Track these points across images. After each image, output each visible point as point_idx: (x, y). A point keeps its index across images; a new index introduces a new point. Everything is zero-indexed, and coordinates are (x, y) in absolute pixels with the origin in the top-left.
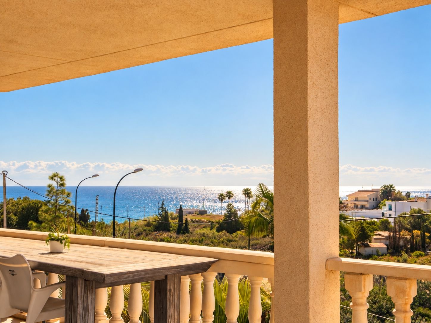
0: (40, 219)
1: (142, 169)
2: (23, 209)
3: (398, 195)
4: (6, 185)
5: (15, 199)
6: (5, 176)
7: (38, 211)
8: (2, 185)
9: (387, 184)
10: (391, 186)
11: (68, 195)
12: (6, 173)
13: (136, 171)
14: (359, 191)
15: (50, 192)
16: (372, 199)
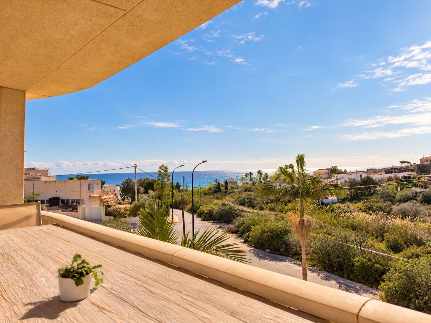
0: (154, 189)
1: (207, 161)
2: (146, 183)
3: (340, 172)
4: (136, 172)
5: (143, 179)
6: (135, 167)
7: (153, 185)
8: (134, 172)
9: (334, 166)
10: (336, 167)
11: (169, 176)
12: (136, 166)
13: (204, 162)
14: (319, 170)
15: (159, 175)
16: (326, 174)
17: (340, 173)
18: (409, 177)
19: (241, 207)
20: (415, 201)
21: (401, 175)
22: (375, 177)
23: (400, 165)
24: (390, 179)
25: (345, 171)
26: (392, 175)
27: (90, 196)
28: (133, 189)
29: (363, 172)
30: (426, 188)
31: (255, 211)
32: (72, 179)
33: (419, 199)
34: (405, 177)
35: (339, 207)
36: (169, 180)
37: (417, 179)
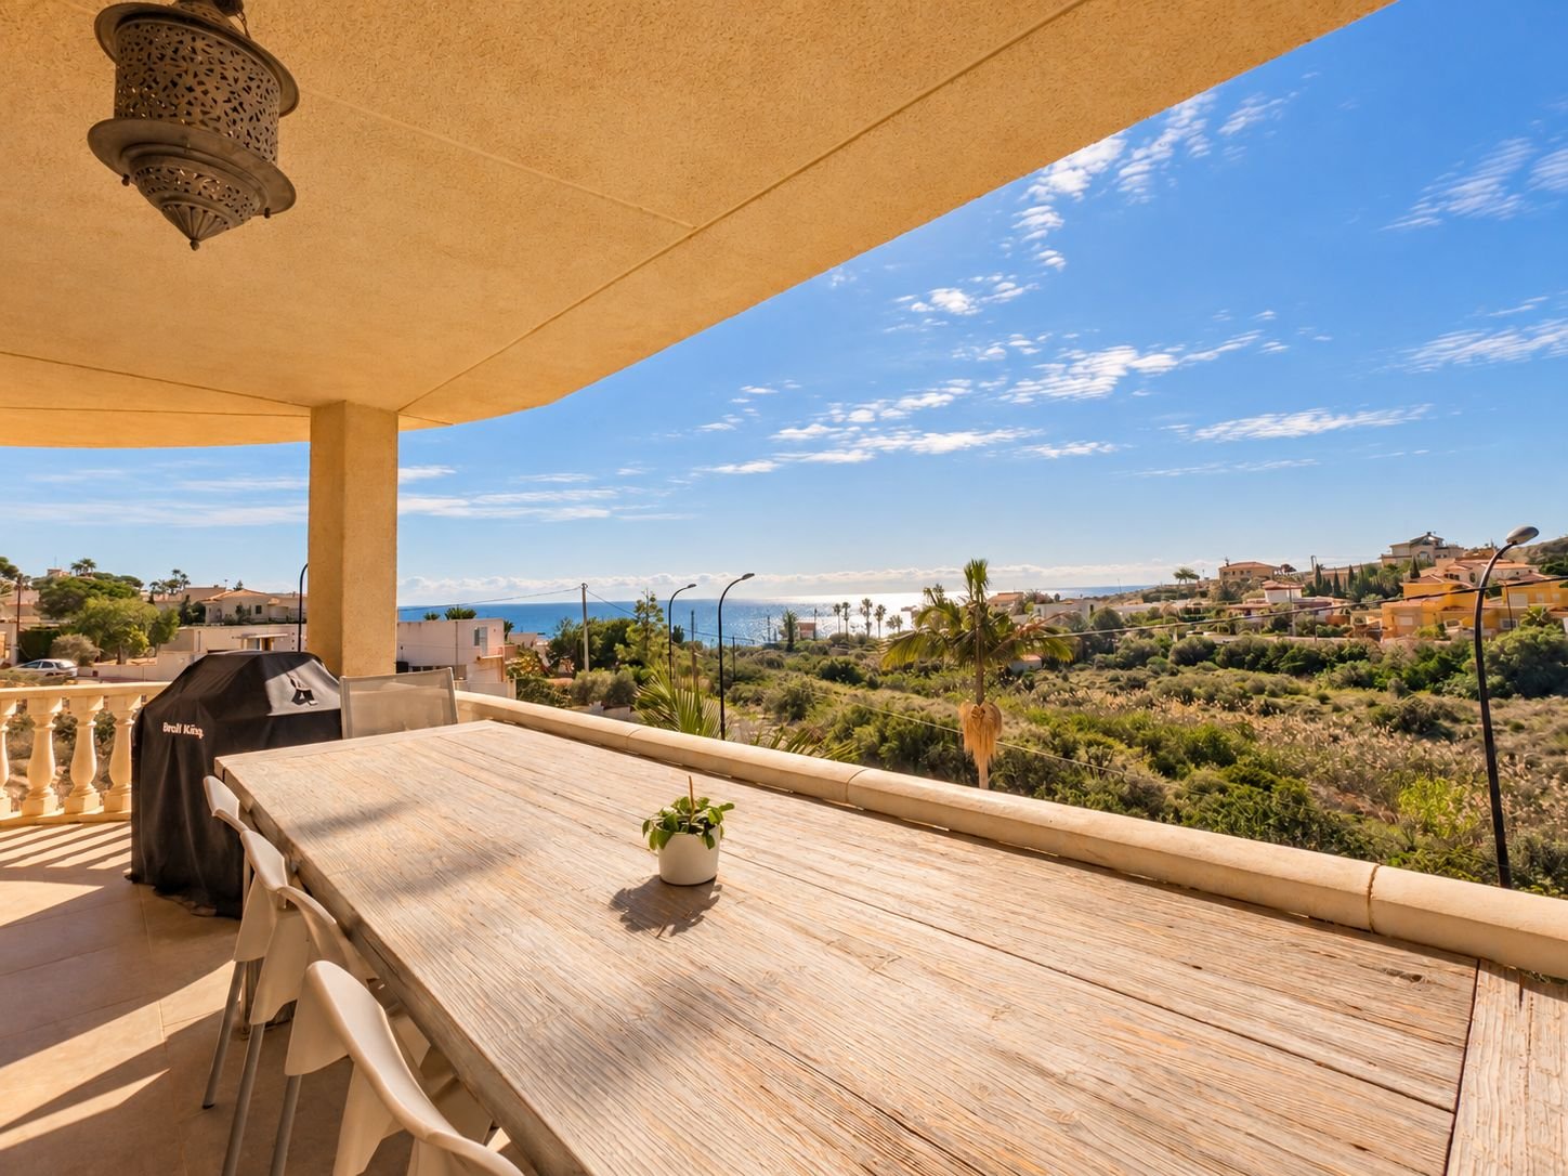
1: (754, 575)
2: (609, 628)
4: (586, 601)
6: (584, 590)
7: (625, 632)
11: (661, 611)
12: (586, 587)
15: (639, 609)
16: (1019, 603)
17: (1044, 601)
18: (1197, 611)
19: (825, 684)
20: (1209, 664)
21: (1179, 605)
22: (1123, 610)
23: (1176, 582)
24: (1154, 615)
25: (1057, 597)
26: (1160, 605)
27: (479, 658)
28: (579, 641)
29: (1096, 598)
30: (1233, 633)
31: (860, 692)
32: (434, 617)
33: (1218, 659)
34: (1188, 611)
35: (1046, 679)
36: (661, 620)
37: (1213, 613)
